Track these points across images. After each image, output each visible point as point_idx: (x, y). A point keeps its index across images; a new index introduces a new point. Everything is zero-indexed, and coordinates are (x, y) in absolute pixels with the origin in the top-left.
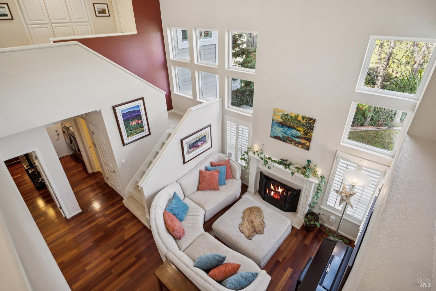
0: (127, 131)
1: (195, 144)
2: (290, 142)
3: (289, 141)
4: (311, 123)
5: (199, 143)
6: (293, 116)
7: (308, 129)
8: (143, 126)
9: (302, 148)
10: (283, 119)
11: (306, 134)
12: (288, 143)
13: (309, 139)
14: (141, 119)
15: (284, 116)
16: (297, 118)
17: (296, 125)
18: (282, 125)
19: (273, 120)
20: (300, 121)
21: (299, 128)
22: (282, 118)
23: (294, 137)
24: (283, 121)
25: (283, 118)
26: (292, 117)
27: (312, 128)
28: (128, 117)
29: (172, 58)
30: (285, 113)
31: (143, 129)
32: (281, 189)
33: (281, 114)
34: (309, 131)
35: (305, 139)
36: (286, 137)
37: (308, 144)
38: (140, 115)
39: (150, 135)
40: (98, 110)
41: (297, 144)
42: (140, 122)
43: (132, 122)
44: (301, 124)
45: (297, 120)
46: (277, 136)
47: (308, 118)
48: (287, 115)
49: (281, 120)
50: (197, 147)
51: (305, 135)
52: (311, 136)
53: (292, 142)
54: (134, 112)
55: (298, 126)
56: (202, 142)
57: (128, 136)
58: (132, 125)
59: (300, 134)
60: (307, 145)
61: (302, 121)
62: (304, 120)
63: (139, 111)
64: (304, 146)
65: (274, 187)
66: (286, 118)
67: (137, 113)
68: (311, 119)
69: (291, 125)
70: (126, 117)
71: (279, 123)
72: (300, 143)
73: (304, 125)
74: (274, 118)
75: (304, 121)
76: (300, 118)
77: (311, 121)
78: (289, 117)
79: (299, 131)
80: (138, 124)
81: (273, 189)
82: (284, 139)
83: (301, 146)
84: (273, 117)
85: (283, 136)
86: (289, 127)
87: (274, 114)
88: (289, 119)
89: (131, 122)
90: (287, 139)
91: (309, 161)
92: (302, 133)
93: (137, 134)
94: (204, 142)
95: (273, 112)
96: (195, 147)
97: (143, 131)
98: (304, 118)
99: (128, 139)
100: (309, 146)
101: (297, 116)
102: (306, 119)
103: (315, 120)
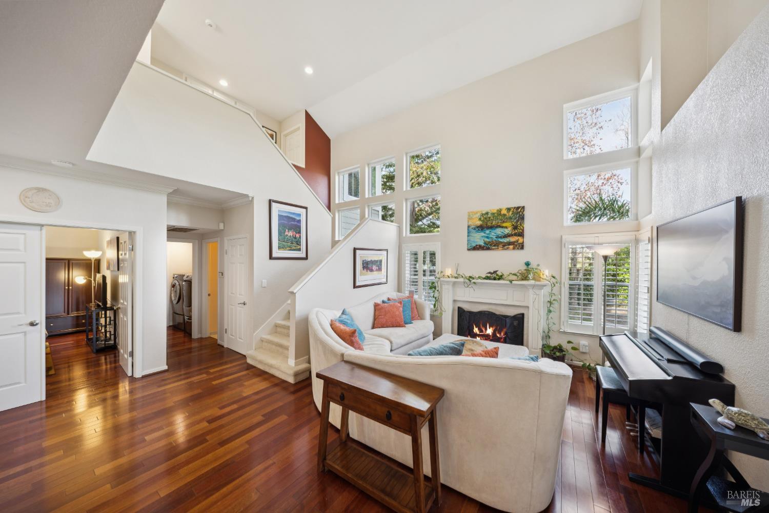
0: (279, 240)
1: (369, 264)
2: (496, 247)
3: (494, 246)
4: (519, 212)
5: (374, 267)
6: (495, 211)
7: (518, 221)
8: (300, 243)
9: (514, 249)
10: (482, 221)
11: (515, 228)
12: (493, 249)
13: (521, 233)
14: (300, 232)
15: (483, 216)
16: (500, 212)
17: (500, 221)
18: (481, 228)
19: (469, 227)
20: (505, 215)
21: (504, 225)
22: (480, 219)
23: (501, 237)
24: (482, 223)
25: (482, 219)
26: (494, 214)
27: (522, 218)
28: (285, 222)
29: (337, 202)
30: (484, 213)
31: (299, 247)
32: (491, 328)
33: (478, 215)
34: (519, 223)
35: (515, 235)
36: (489, 242)
37: (521, 240)
38: (299, 227)
39: (307, 261)
40: (251, 195)
41: (505, 246)
42: (298, 236)
43: (289, 232)
44: (507, 218)
45: (500, 214)
46: (477, 245)
47: (515, 208)
48: (487, 213)
49: (479, 223)
50: (372, 271)
51: (515, 230)
52: (523, 227)
53: (498, 246)
54: (294, 219)
55: (504, 222)
56: (377, 268)
57: (279, 248)
58: (287, 235)
59: (507, 231)
60: (519, 242)
61: (508, 215)
62: (509, 212)
63: (299, 221)
64: (516, 245)
65: (479, 329)
66: (485, 218)
67: (296, 223)
68: (518, 208)
69: (493, 224)
70: (283, 221)
71: (478, 227)
72: (510, 243)
73: (511, 218)
74: (470, 223)
75: (511, 213)
76: (504, 212)
77: (519, 210)
78: (489, 215)
79: (506, 227)
80: (295, 238)
81: (478, 333)
82: (486, 247)
83: (511, 247)
84: (468, 222)
85: (485, 243)
86: (492, 227)
87: (470, 218)
88: (490, 218)
89: (287, 230)
90: (491, 245)
91: (528, 264)
92: (510, 229)
93: (290, 250)
94: (379, 269)
95: (467, 217)
96: (369, 269)
97: (299, 250)
98: (509, 209)
99: (278, 251)
100: (523, 242)
101: (500, 211)
102: (512, 210)
103: (523, 207)
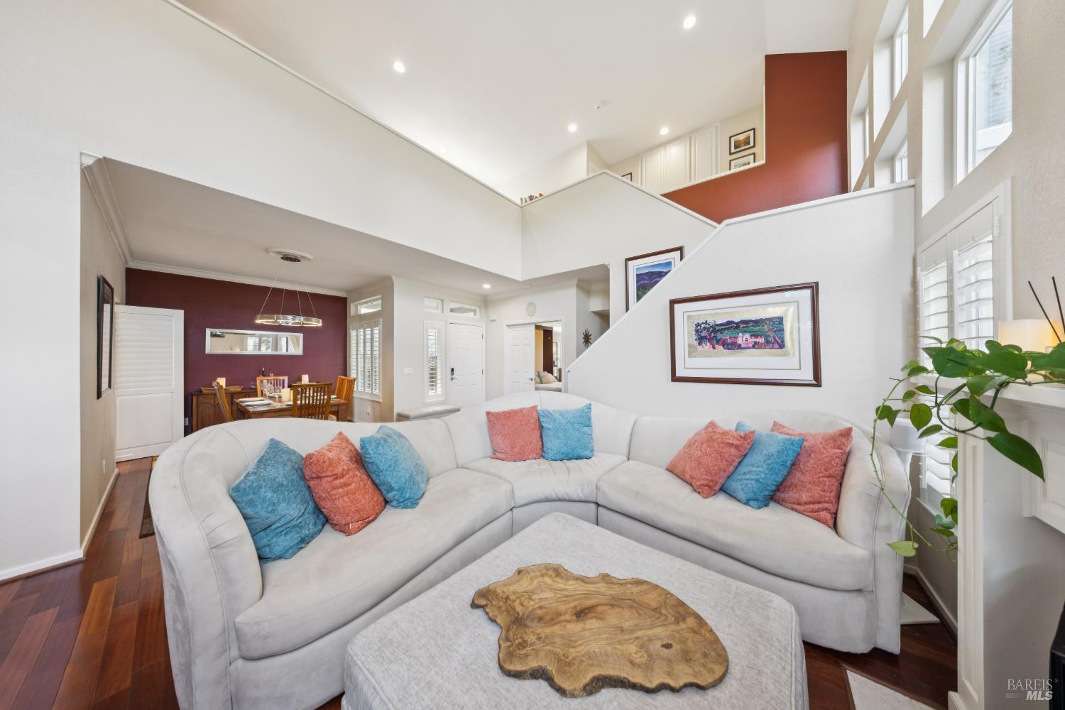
1: (721, 331)
5: (742, 339)
28: (646, 282)
50: (733, 346)
54: (659, 273)
56: (761, 340)
70: (642, 282)
94: (768, 342)
96: (724, 344)
